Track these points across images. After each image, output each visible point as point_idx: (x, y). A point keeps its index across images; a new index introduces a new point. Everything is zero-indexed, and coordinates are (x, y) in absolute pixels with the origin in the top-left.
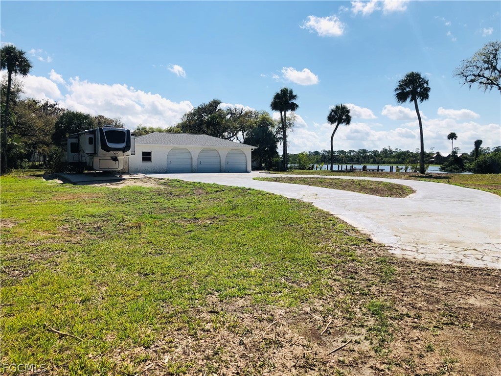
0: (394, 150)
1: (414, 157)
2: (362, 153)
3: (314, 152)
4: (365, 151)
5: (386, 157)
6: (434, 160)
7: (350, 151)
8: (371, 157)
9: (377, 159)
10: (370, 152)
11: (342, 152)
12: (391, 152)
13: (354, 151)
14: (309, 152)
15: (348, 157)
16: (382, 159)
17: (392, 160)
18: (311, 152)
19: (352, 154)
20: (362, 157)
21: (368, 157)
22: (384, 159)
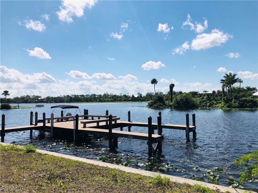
0: (109, 94)
1: (120, 98)
2: (93, 96)
3: (67, 96)
4: (95, 95)
5: (106, 98)
6: (130, 99)
7: (87, 95)
8: (98, 98)
9: (101, 99)
10: (98, 95)
11: (83, 96)
12: (108, 95)
13: (89, 95)
14: (64, 96)
15: (85, 98)
16: (104, 99)
17: (109, 100)
18: (65, 96)
19: (88, 96)
20: (93, 98)
21: (96, 98)
22: (105, 99)
